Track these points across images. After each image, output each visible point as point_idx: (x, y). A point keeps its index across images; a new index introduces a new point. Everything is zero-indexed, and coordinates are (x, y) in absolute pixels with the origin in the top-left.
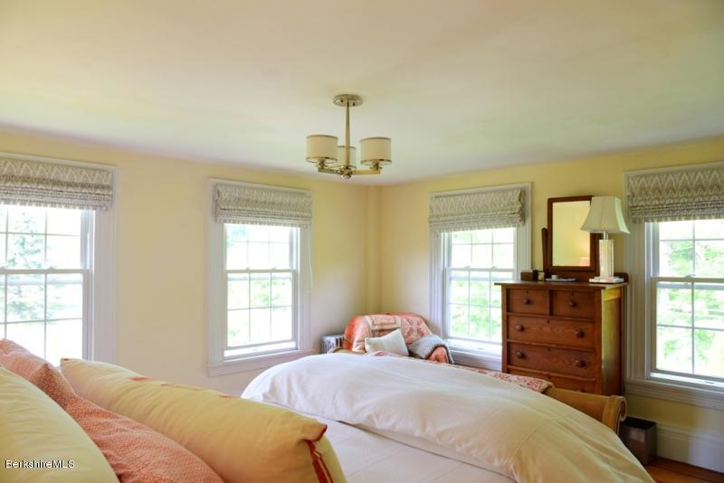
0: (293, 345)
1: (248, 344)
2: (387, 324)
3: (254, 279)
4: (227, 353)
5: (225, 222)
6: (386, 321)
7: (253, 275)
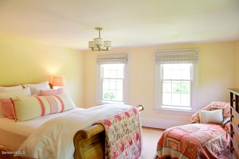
0: (190, 109)
1: (171, 105)
2: (219, 106)
3: (173, 83)
4: (162, 107)
5: (160, 64)
6: (219, 105)
7: (173, 81)
